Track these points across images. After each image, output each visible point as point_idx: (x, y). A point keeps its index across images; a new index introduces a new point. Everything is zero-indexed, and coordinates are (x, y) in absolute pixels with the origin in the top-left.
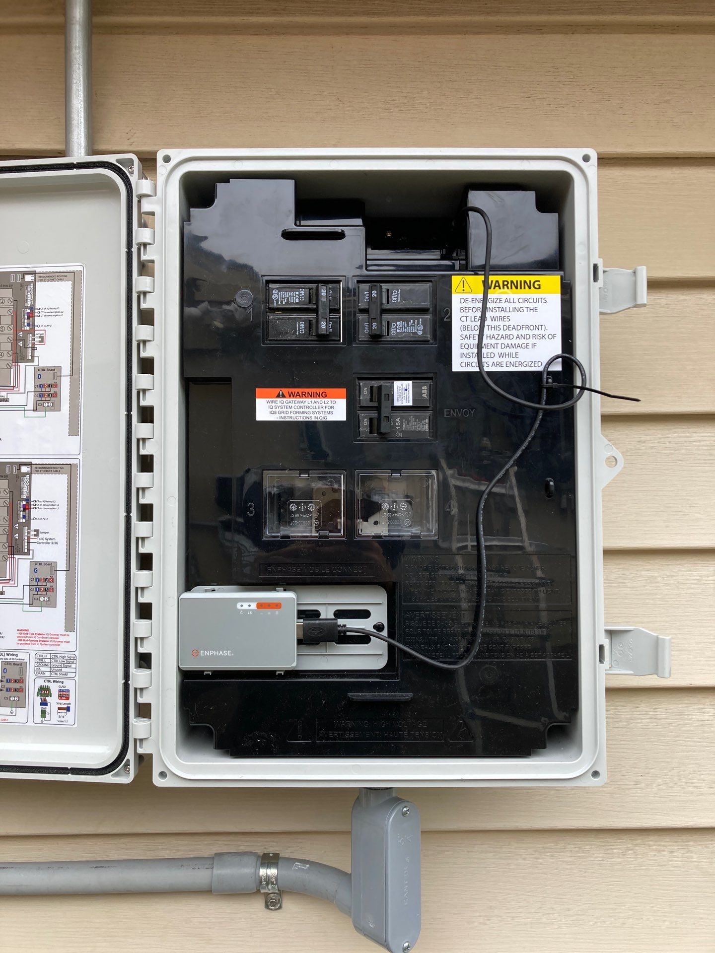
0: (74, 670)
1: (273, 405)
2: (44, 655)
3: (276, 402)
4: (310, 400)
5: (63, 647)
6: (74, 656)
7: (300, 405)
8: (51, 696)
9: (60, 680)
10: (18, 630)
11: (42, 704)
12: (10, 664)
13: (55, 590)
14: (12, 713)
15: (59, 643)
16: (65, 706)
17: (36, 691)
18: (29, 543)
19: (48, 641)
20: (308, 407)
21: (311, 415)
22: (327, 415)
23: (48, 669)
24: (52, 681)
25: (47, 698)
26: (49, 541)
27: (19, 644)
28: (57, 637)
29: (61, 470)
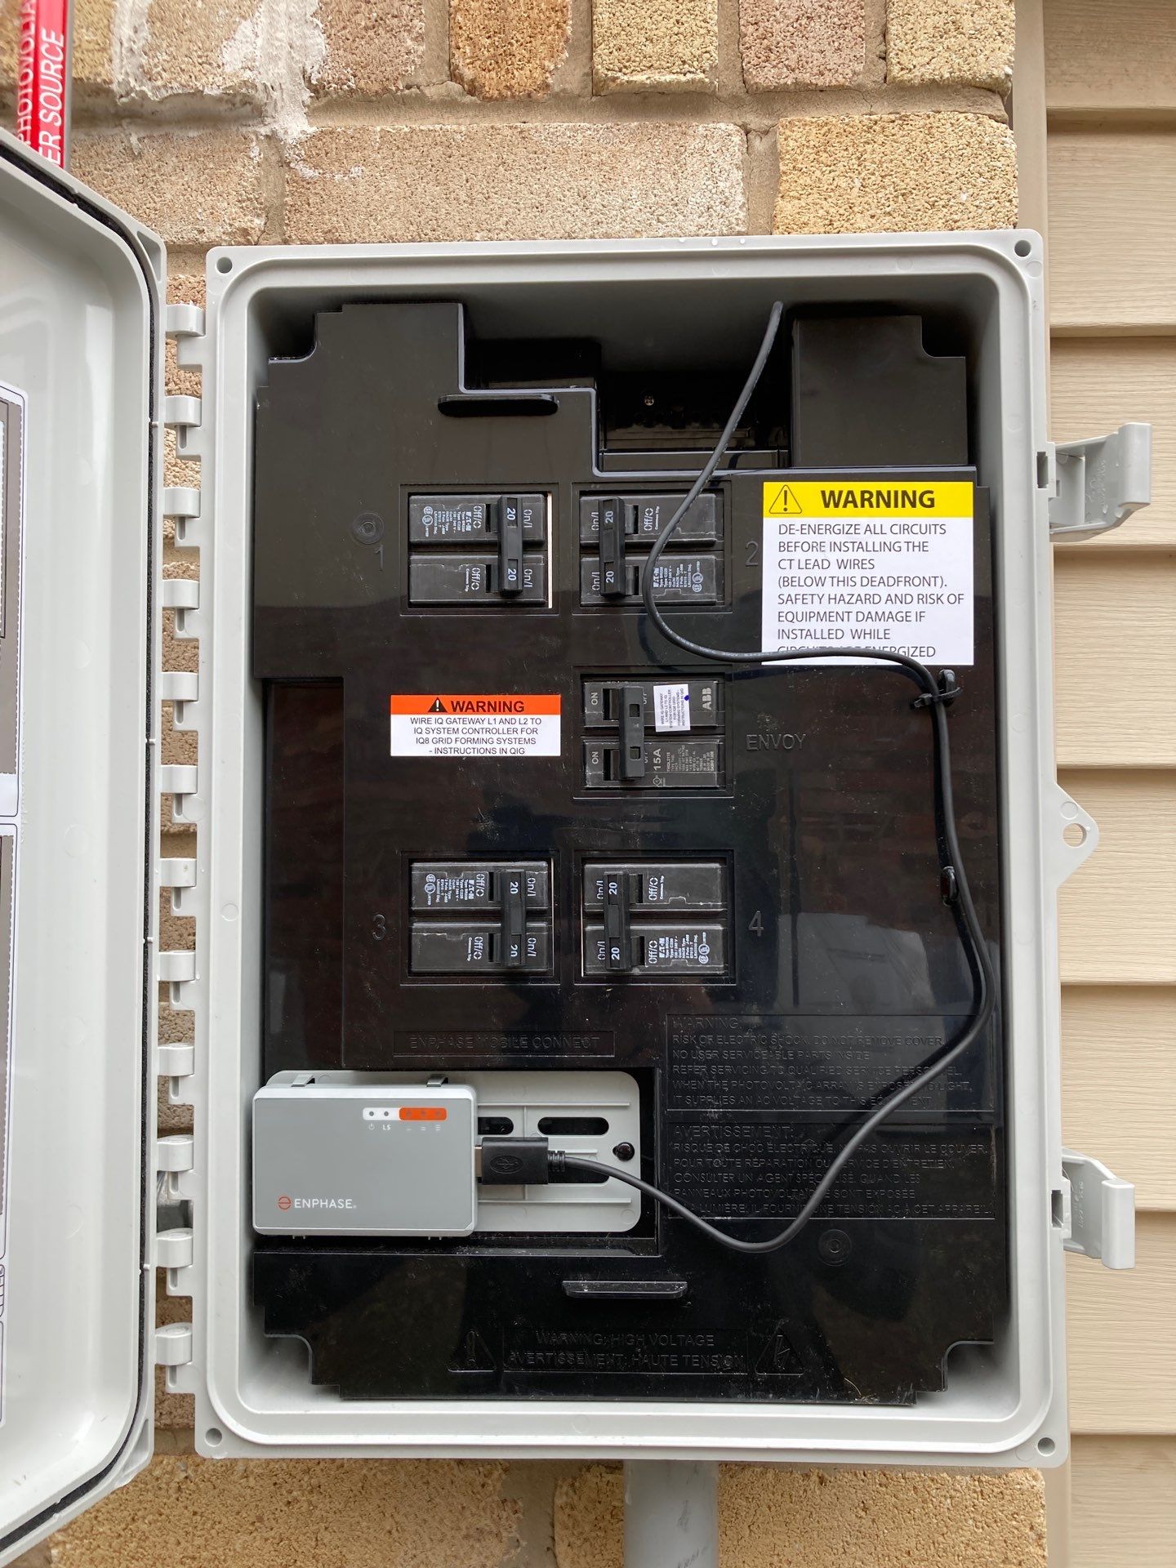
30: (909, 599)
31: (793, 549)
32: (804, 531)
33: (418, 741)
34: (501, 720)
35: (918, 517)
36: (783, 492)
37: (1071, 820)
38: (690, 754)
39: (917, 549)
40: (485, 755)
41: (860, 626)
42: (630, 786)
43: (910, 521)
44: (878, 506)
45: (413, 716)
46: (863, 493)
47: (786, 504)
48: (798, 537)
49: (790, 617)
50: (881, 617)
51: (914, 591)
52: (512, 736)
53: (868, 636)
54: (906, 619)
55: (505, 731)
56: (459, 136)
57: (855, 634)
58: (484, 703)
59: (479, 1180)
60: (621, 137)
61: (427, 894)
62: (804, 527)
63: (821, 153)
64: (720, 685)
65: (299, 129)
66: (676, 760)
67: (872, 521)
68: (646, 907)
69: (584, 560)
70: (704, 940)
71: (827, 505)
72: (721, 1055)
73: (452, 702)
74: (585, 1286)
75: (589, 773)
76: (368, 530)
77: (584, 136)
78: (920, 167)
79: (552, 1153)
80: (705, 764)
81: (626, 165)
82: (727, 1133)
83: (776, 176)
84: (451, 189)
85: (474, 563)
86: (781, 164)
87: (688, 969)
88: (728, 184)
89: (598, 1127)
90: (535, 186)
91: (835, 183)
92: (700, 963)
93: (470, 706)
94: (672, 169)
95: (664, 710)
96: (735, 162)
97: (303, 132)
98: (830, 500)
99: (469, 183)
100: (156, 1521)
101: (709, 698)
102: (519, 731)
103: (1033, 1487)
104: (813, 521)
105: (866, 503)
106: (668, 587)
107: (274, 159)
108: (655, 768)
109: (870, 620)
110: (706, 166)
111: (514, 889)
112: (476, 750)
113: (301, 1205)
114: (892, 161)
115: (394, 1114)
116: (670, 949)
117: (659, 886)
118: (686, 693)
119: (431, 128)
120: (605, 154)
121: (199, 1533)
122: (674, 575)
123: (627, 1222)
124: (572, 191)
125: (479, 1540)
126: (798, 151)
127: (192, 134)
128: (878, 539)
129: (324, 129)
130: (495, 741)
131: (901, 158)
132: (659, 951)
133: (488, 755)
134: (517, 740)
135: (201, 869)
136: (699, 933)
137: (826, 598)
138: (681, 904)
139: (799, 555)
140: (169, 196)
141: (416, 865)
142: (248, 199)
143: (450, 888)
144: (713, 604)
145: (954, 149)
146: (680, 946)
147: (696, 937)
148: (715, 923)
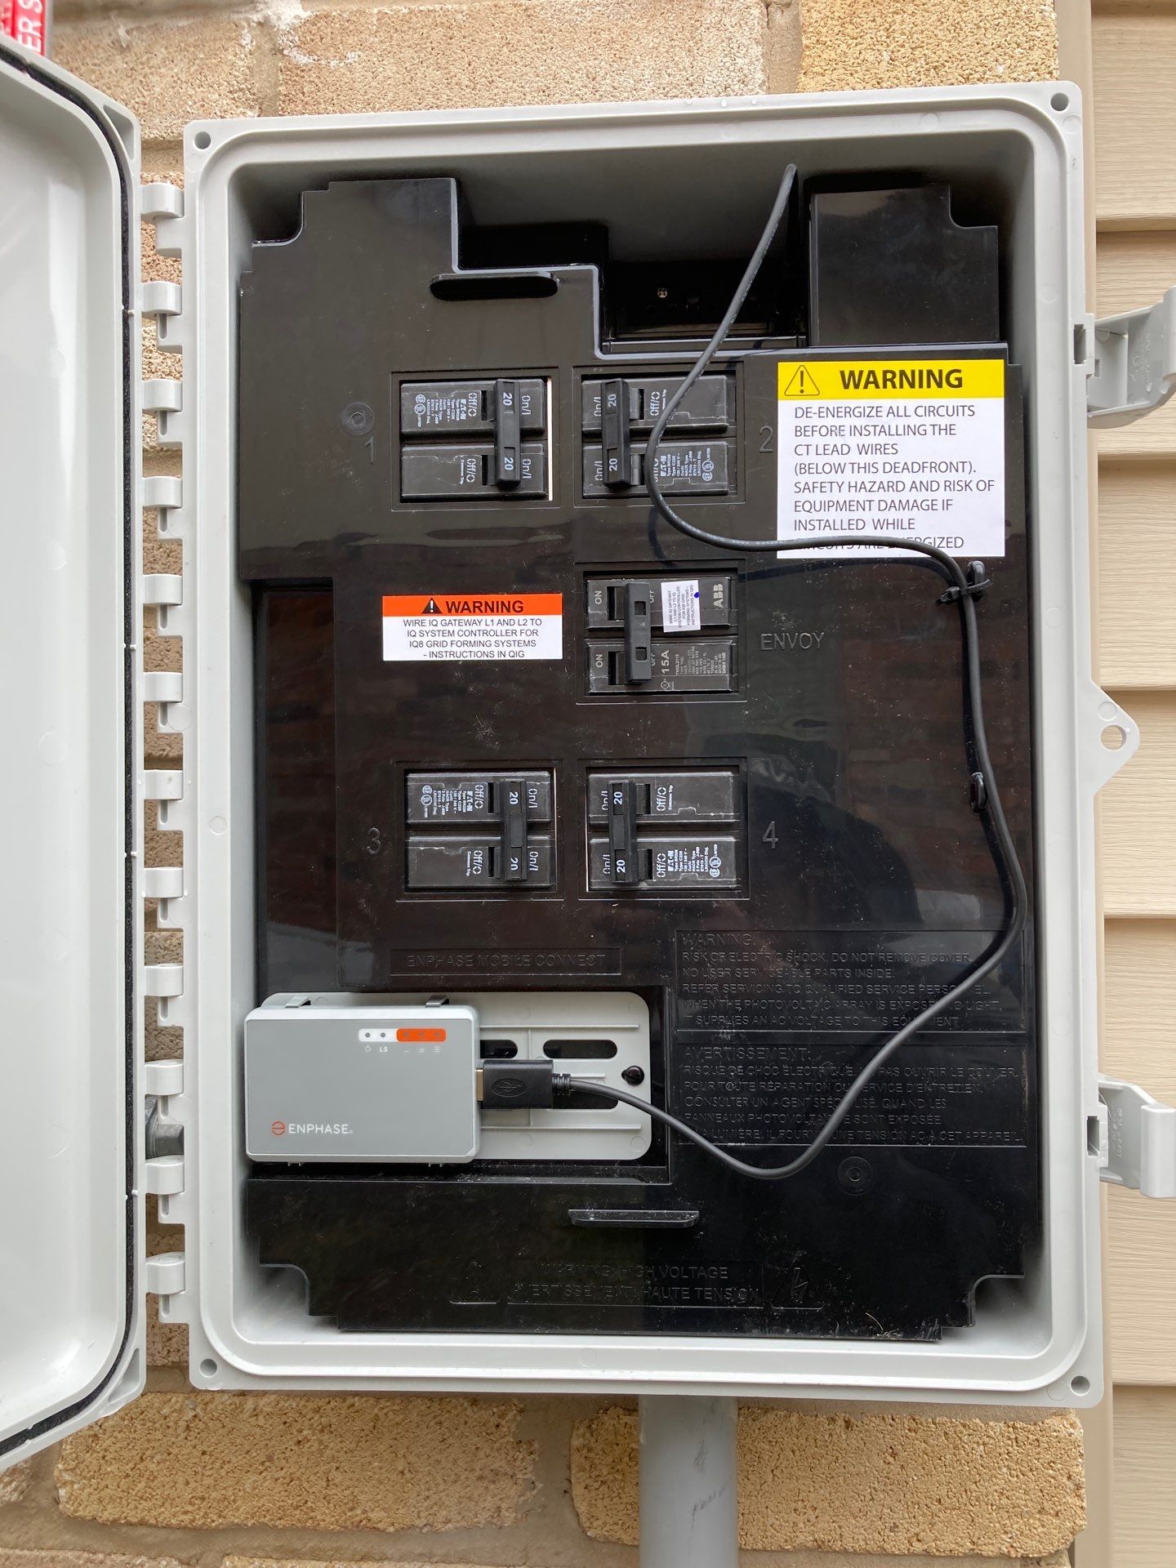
30: (935, 486)
31: (810, 433)
32: (822, 415)
33: (411, 644)
34: (499, 622)
35: (945, 398)
36: (799, 373)
37: (1111, 721)
38: (701, 656)
39: (943, 432)
40: (482, 658)
41: (882, 516)
42: (637, 689)
43: (936, 403)
44: (901, 386)
45: (406, 618)
46: (885, 373)
47: (802, 385)
48: (816, 421)
49: (807, 506)
50: (904, 506)
51: (941, 478)
52: (511, 638)
53: (891, 526)
54: (932, 507)
55: (504, 633)
56: (460, 16)
57: (878, 524)
58: (481, 603)
59: (482, 1105)
60: (632, 11)
61: (423, 806)
62: (821, 410)
63: (846, 25)
64: (733, 582)
65: (293, 15)
66: (686, 663)
67: (894, 403)
68: (654, 818)
69: (586, 448)
70: (716, 852)
71: (846, 386)
72: (733, 973)
73: (447, 603)
74: (591, 1215)
75: (592, 677)
76: (357, 422)
77: (593, 13)
78: (953, 37)
79: (557, 1076)
80: (715, 666)
81: (637, 43)
82: (741, 1055)
83: (799, 51)
84: (452, 74)
85: (470, 454)
86: (803, 38)
87: (698, 882)
88: (747, 61)
89: (607, 1050)
90: (542, 68)
91: (862, 57)
92: (711, 877)
93: (466, 607)
94: (687, 46)
95: (673, 608)
96: (754, 36)
97: (297, 17)
98: (850, 381)
99: (472, 66)
100: (164, 1461)
101: (721, 595)
102: (518, 633)
103: (1070, 1435)
104: (832, 404)
105: (889, 383)
106: (676, 476)
107: (267, 46)
108: (663, 671)
109: (893, 509)
110: (723, 41)
111: (514, 799)
112: (472, 654)
113: (295, 1130)
114: (922, 32)
115: (391, 1035)
116: (679, 862)
117: (667, 796)
118: (696, 590)
119: (431, 8)
120: (616, 31)
121: (209, 1473)
122: (682, 463)
123: (637, 1149)
124: (581, 72)
125: (494, 1482)
126: (822, 24)
127: (183, 23)
128: (901, 422)
129: (318, 13)
130: (493, 643)
131: (932, 28)
132: (667, 865)
133: (485, 658)
134: (516, 643)
135: (188, 782)
136: (711, 845)
137: (845, 487)
138: (692, 815)
139: (817, 440)
140: (157, 89)
141: (411, 776)
142: (241, 90)
143: (448, 800)
144: (724, 494)
145: (988, 18)
146: (690, 859)
147: (707, 849)
148: (727, 835)
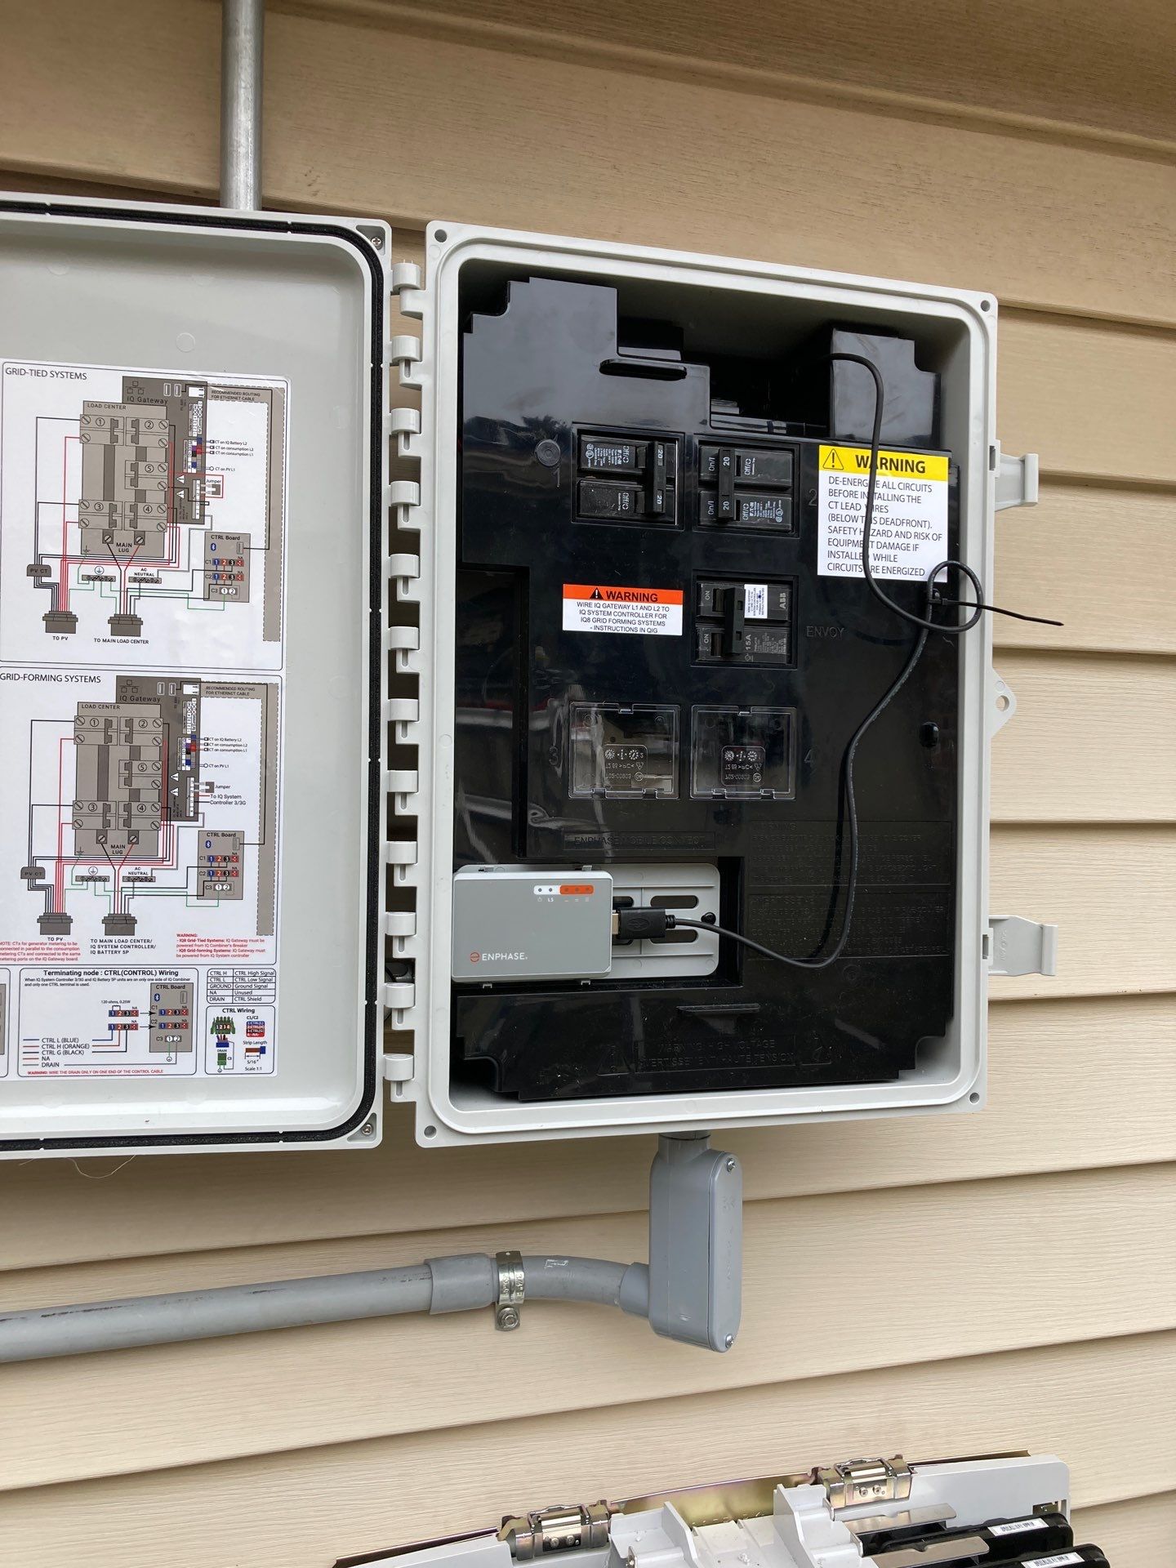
0: (272, 992)
1: (587, 608)
2: (222, 971)
3: (589, 605)
4: (635, 604)
5: (254, 958)
6: (272, 971)
7: (621, 610)
8: (234, 1033)
9: (249, 1008)
10: (178, 935)
11: (218, 1045)
12: (165, 986)
13: (240, 873)
14: (169, 1060)
15: (247, 953)
16: (258, 1046)
17: (210, 1025)
18: (197, 802)
19: (229, 951)
20: (632, 614)
21: (637, 625)
22: (657, 627)
23: (230, 992)
24: (236, 1010)
25: (227, 1036)
26: (230, 800)
27: (180, 956)
28: (245, 943)
29: (251, 692)
